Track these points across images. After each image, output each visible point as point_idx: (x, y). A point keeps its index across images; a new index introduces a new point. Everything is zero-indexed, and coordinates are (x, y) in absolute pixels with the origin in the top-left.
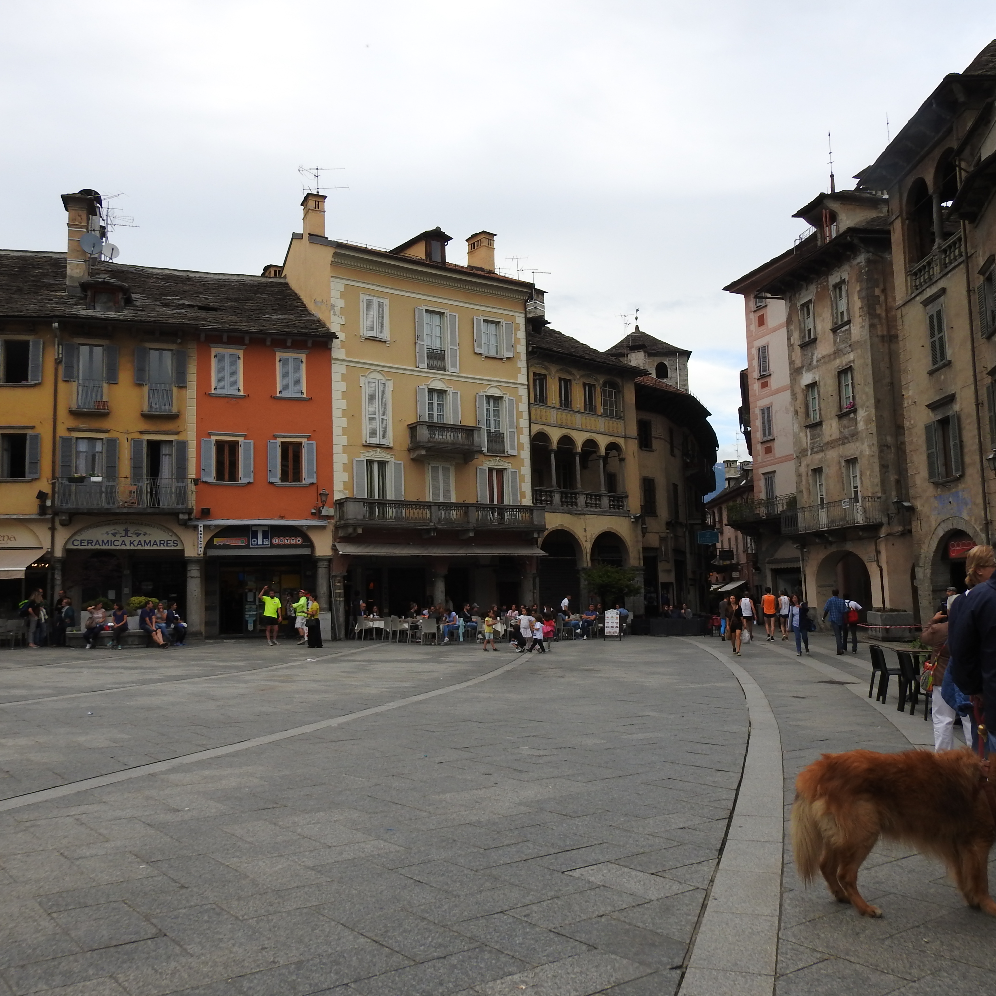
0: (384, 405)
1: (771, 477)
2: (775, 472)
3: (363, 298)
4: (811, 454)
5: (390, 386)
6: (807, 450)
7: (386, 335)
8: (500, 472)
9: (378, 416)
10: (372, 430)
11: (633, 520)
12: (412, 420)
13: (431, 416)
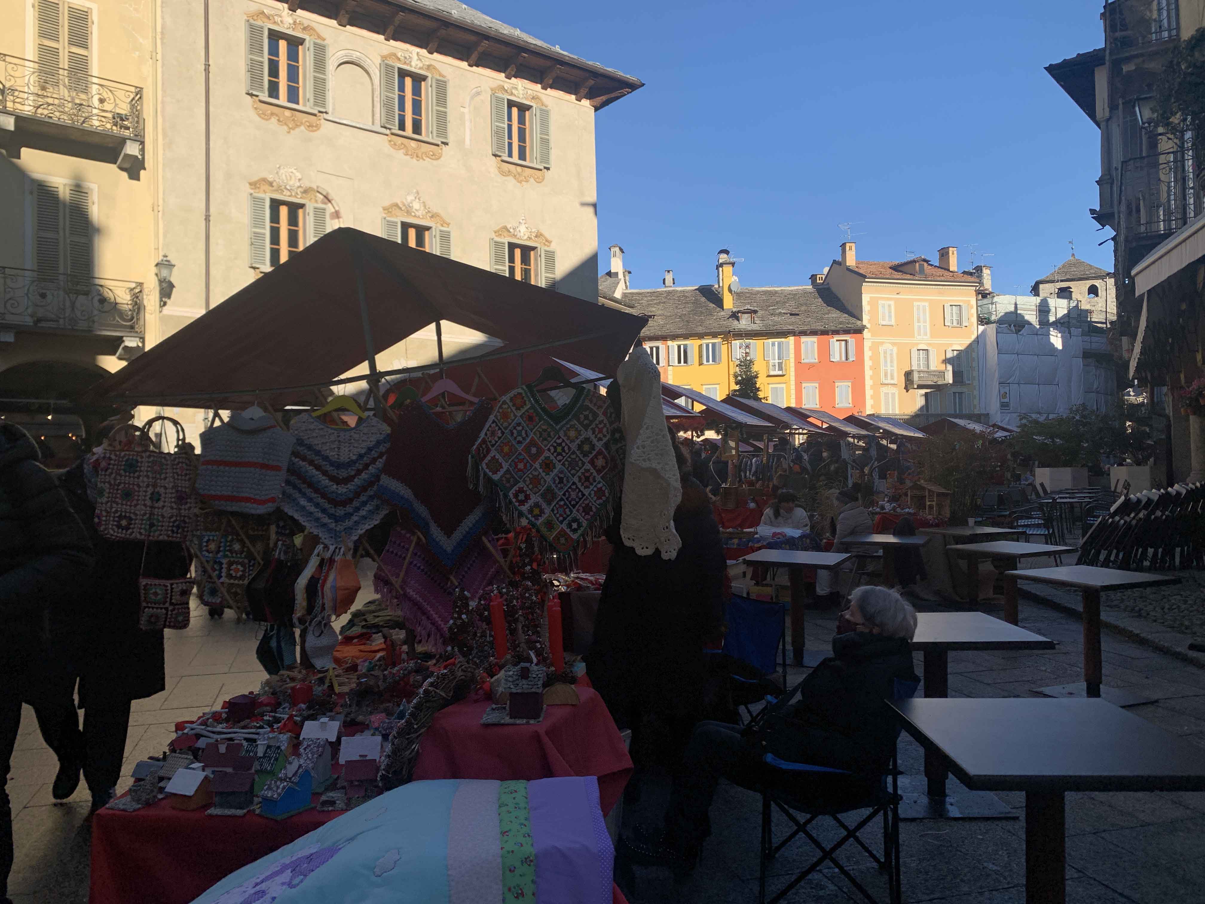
0: (892, 362)
3: (881, 302)
5: (895, 350)
7: (893, 322)
8: (961, 393)
9: (889, 368)
10: (886, 375)
12: (908, 369)
13: (919, 365)
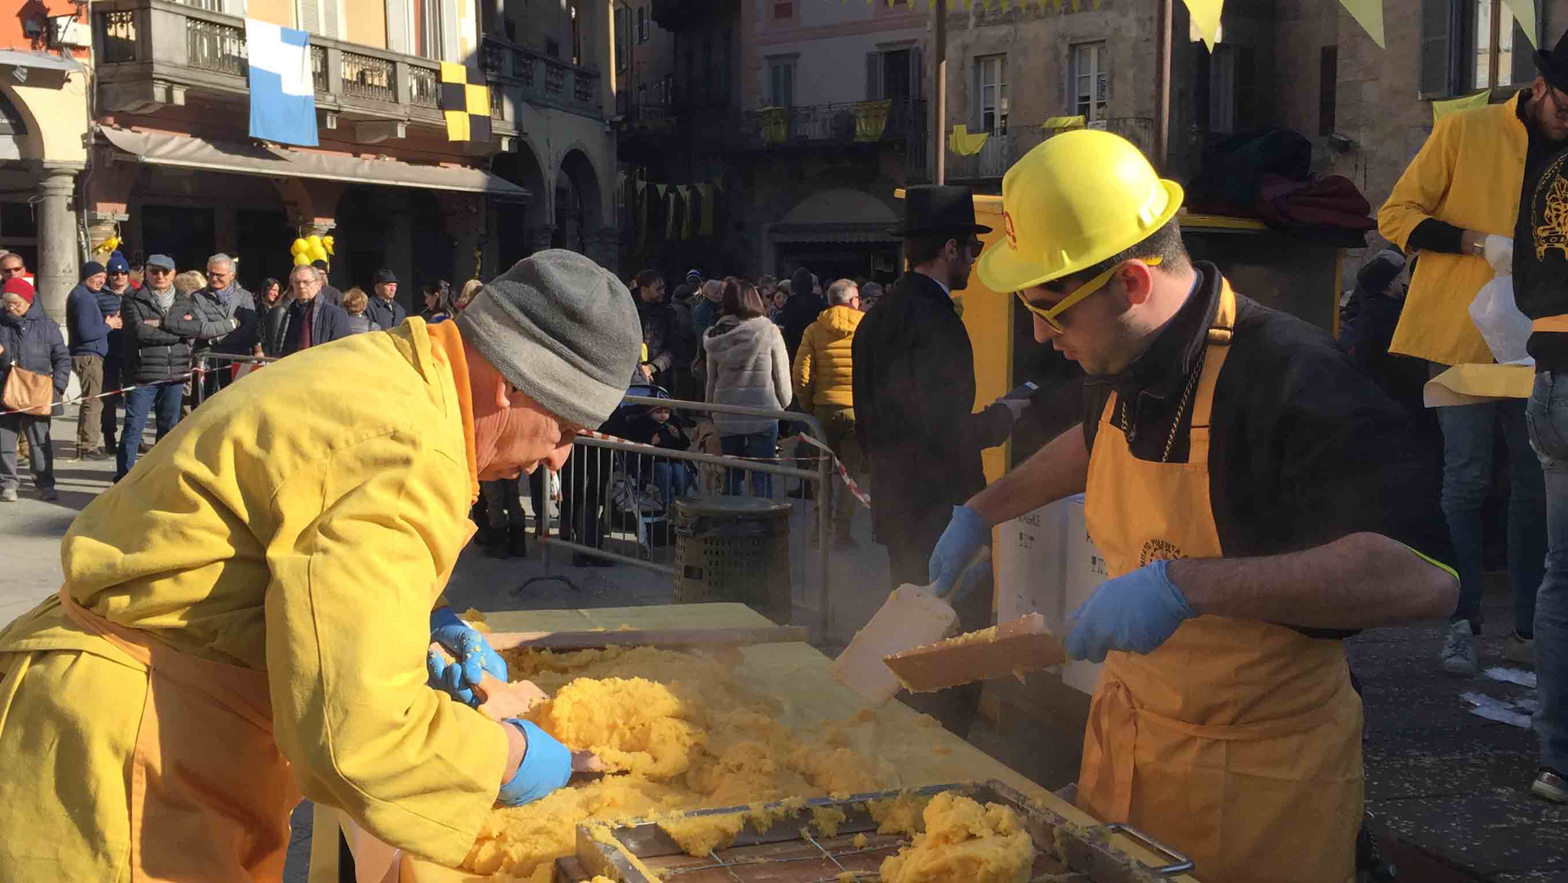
1: (788, 69)
2: (797, 56)
4: (977, 25)
6: (967, 17)
11: (608, 129)
